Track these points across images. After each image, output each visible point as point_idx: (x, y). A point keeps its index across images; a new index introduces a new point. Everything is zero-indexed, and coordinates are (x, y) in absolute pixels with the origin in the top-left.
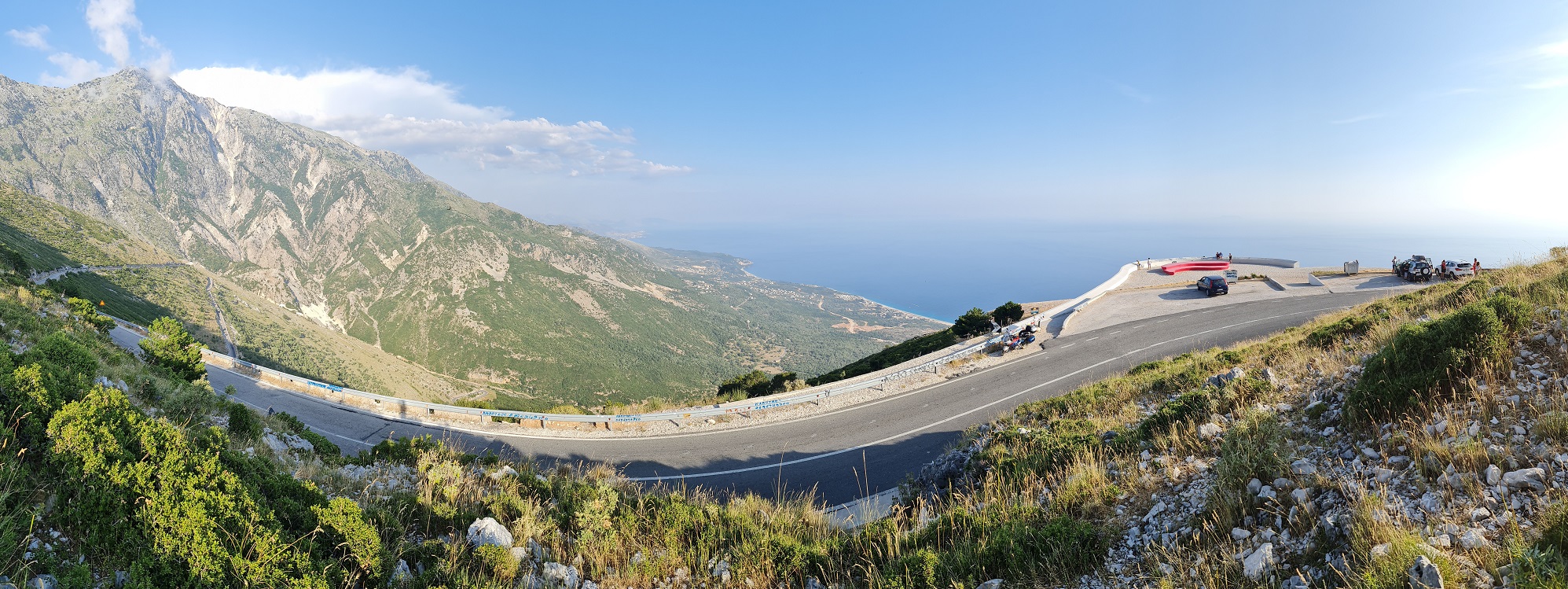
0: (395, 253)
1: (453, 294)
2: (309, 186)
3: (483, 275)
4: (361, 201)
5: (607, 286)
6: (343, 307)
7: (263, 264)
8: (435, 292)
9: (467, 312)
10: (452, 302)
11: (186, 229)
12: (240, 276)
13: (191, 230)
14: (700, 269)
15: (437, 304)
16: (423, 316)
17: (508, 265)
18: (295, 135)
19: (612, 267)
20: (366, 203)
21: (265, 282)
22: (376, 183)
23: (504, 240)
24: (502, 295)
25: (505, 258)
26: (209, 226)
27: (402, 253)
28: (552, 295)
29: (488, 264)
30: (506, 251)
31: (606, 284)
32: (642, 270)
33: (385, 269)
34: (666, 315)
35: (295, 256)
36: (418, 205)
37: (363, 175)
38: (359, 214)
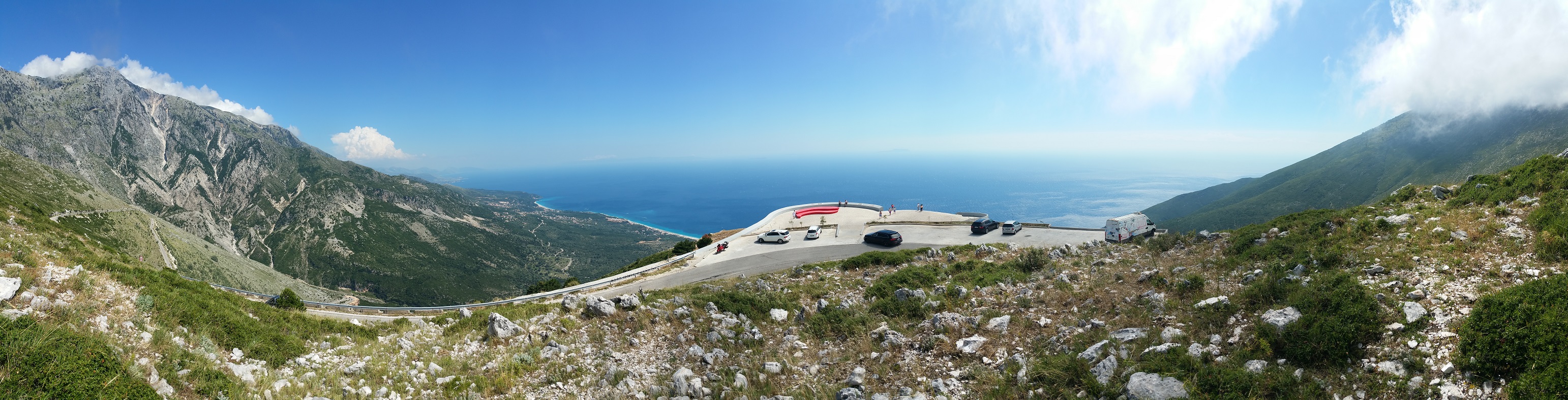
0: (282, 198)
1: (326, 228)
2: (220, 151)
3: (346, 213)
4: (257, 162)
5: (436, 219)
6: (246, 239)
7: (186, 207)
8: (311, 227)
9: (336, 240)
10: (325, 234)
11: (132, 182)
12: (172, 217)
13: (135, 183)
14: (504, 204)
15: (313, 237)
16: (303, 245)
17: (364, 206)
18: (209, 115)
19: (440, 204)
20: (261, 163)
21: (190, 221)
22: (268, 148)
23: (360, 188)
24: (360, 228)
25: (362, 200)
26: (148, 180)
27: (287, 198)
28: (397, 226)
29: (349, 206)
30: (362, 197)
31: (435, 218)
32: (461, 206)
33: (275, 211)
34: (481, 238)
35: (210, 201)
36: (298, 164)
37: (259, 143)
38: (256, 171)
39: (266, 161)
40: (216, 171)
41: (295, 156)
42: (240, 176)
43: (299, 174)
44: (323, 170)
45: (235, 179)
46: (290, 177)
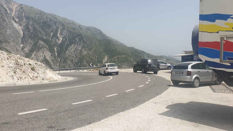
4: (81, 46)
36: (104, 48)
37: (82, 35)
40: (56, 50)
42: (70, 54)
43: (104, 53)
44: (117, 51)
45: (68, 55)
46: (99, 55)
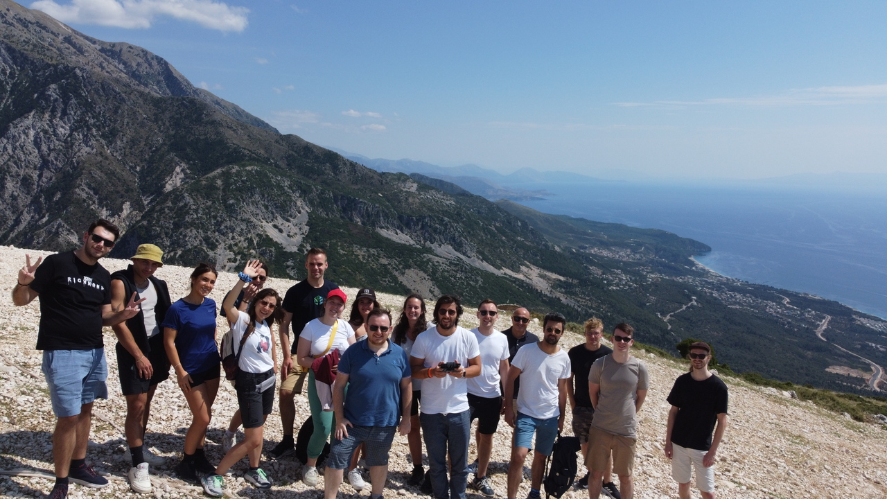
4: (69, 121)
5: (456, 265)
17: (306, 228)
20: (79, 125)
25: (303, 217)
27: (137, 205)
29: (275, 226)
31: (458, 264)
36: (172, 132)
38: (65, 141)
39: (92, 121)
41: (168, 114)
42: (19, 152)
43: (172, 155)
44: (228, 148)
46: (150, 162)
